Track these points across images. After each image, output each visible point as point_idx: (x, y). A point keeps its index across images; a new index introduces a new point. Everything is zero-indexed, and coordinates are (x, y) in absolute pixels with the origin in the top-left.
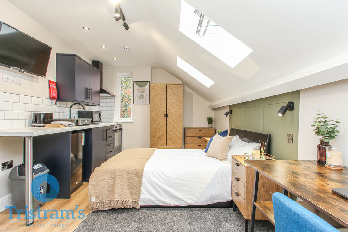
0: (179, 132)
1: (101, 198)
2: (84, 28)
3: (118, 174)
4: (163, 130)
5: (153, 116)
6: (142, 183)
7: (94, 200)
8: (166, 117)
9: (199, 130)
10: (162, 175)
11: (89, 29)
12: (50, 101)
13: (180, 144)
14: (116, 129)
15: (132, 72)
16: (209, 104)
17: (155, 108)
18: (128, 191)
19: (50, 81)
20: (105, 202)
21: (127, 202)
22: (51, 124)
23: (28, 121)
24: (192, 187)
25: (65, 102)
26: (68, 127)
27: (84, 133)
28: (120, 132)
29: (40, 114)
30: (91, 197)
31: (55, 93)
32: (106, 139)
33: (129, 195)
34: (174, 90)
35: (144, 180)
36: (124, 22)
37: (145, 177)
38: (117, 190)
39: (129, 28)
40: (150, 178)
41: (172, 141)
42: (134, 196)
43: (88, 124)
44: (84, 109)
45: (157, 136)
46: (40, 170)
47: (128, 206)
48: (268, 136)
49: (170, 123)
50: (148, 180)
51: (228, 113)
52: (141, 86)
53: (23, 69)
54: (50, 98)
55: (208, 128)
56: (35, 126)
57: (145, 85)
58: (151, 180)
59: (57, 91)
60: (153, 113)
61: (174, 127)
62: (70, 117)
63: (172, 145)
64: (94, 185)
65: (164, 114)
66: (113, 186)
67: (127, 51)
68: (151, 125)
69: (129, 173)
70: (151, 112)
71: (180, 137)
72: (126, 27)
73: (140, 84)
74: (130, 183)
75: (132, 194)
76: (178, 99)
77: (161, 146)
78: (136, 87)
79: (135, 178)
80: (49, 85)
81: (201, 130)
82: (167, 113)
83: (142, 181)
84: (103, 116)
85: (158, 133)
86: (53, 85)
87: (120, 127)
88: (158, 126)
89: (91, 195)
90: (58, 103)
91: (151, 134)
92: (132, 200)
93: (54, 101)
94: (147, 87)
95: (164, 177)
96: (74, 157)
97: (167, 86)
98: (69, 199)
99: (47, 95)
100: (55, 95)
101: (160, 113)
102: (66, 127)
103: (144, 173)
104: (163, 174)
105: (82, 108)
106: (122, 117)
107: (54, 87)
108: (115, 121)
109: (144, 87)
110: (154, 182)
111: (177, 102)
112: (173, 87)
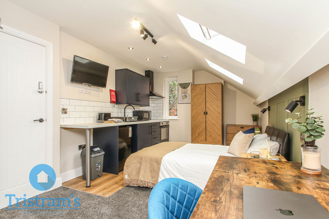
0: (218, 129)
1: (131, 177)
2: (129, 48)
3: (143, 160)
4: (203, 126)
5: (193, 114)
6: (160, 169)
7: (127, 177)
8: (205, 115)
9: (241, 128)
10: (177, 165)
11: (133, 49)
12: (111, 104)
13: (219, 140)
14: (162, 125)
15: (177, 76)
16: (253, 101)
17: (195, 107)
18: (149, 174)
19: (111, 90)
20: (134, 180)
21: (148, 183)
22: (107, 120)
23: (95, 118)
24: (202, 179)
25: (123, 105)
26: (117, 122)
27: (131, 128)
28: (167, 128)
29: (102, 113)
30: (125, 175)
31: (114, 98)
32: (151, 133)
33: (150, 178)
34: (212, 89)
35: (162, 167)
36: (152, 39)
37: (163, 164)
38: (142, 172)
39: (157, 42)
40: (166, 166)
41: (211, 137)
42: (154, 179)
43: (134, 120)
44: (134, 109)
45: (198, 132)
46: (98, 152)
47: (149, 186)
48: (286, 134)
49: (210, 120)
50: (165, 168)
51: (264, 110)
52: (184, 88)
53: (90, 84)
54: (111, 102)
55: (253, 125)
56: (99, 122)
57: (188, 87)
58: (167, 167)
59: (116, 97)
60: (194, 111)
61: (214, 124)
62: (125, 116)
63: (211, 141)
64: (127, 166)
65: (203, 112)
66: (140, 168)
67: (165, 60)
68: (192, 122)
69: (151, 160)
70: (192, 110)
71: (219, 134)
72: (154, 42)
73: (184, 86)
74: (152, 168)
75: (152, 177)
76: (217, 97)
77: (201, 141)
78: (180, 89)
79: (155, 165)
80: (110, 93)
81: (243, 128)
82: (206, 111)
83: (160, 168)
84: (152, 115)
85: (198, 129)
86: (113, 93)
87: (167, 123)
88: (198, 123)
89: (125, 173)
90: (116, 106)
91: (192, 130)
92: (152, 182)
93: (114, 104)
94: (189, 88)
95: (177, 167)
96: (126, 145)
97: (206, 85)
98: (117, 175)
99: (109, 100)
100: (114, 100)
101: (200, 111)
102: (116, 123)
103: (162, 161)
104: (177, 163)
105: (133, 108)
106: (170, 115)
107: (114, 94)
108: (164, 119)
109: (187, 88)
110: (169, 170)
111: (215, 100)
112: (212, 86)
